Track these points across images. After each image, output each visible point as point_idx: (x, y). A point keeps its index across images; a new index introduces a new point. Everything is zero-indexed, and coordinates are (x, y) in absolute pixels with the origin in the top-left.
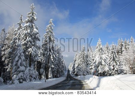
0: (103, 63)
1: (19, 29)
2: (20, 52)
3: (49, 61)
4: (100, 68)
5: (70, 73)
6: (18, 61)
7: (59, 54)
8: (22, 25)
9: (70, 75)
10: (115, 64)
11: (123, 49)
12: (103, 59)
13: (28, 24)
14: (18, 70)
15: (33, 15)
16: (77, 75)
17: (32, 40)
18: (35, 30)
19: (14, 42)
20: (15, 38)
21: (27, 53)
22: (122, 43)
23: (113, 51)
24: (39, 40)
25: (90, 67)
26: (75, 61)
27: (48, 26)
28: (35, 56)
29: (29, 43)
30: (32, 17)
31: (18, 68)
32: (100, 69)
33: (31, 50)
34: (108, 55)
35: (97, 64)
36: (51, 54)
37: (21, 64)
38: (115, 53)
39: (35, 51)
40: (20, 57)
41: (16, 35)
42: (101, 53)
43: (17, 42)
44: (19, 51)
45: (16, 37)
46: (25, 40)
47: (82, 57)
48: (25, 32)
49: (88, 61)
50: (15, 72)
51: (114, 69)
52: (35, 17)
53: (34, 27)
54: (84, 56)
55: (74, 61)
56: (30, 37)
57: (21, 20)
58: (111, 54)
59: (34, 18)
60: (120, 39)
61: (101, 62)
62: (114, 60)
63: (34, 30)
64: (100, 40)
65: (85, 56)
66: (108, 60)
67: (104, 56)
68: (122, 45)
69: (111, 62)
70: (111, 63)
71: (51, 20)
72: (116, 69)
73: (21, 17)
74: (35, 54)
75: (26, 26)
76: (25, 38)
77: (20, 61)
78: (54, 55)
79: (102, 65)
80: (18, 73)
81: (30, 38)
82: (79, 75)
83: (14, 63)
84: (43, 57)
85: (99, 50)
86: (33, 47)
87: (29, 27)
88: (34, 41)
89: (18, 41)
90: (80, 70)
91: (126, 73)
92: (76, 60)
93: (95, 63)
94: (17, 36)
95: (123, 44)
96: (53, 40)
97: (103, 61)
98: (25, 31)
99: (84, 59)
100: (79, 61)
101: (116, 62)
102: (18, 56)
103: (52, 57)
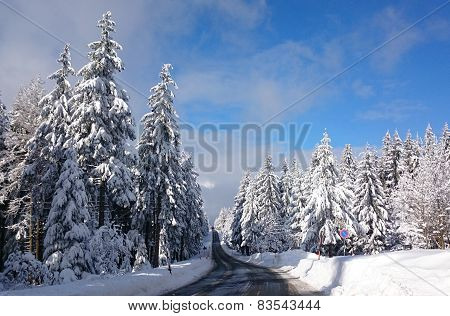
0: (338, 212)
1: (57, 96)
2: (72, 177)
3: (159, 205)
4: (327, 228)
5: (222, 243)
6: (64, 206)
7: (189, 182)
8: (67, 82)
9: (223, 251)
10: (375, 216)
11: (401, 166)
12: (338, 199)
13: (93, 82)
14: (66, 237)
15: (109, 51)
16: (246, 251)
17: (110, 138)
18: (118, 101)
19: (42, 142)
20: (45, 126)
21: (91, 179)
22: (398, 148)
23: (369, 173)
24: (132, 137)
25: (293, 226)
26: (241, 204)
27: (157, 87)
28: (118, 191)
29: (100, 146)
30: (107, 58)
31: (67, 228)
32: (327, 232)
33: (107, 169)
34: (351, 185)
35: (316, 214)
36: (167, 180)
37: (73, 215)
38: (374, 179)
39: (119, 171)
40: (70, 194)
41: (46, 115)
42: (331, 181)
43: (53, 140)
44: (67, 172)
45: (48, 123)
46: (84, 136)
47: (263, 191)
48: (84, 108)
49: (283, 205)
50: (55, 241)
51: (371, 232)
52: (116, 60)
53: (116, 94)
54: (270, 188)
55: (237, 204)
56: (100, 126)
57: (65, 64)
58: (361, 182)
59: (112, 60)
60: (392, 133)
61: (331, 210)
62: (371, 202)
63: (115, 102)
64: (326, 138)
65: (275, 187)
66: (354, 203)
67: (340, 191)
68: (397, 154)
69: (362, 208)
70: (363, 212)
71: (166, 66)
72: (376, 232)
73: (64, 56)
74: (120, 182)
75: (87, 90)
76: (84, 130)
77: (72, 206)
78: (177, 185)
79: (333, 218)
80: (63, 246)
81: (102, 131)
82: (256, 251)
83: (52, 214)
84: (140, 190)
85: (324, 171)
86: (112, 158)
87: (99, 91)
88: (116, 141)
89: (54, 136)
90: (259, 235)
91: (410, 247)
92: (244, 200)
93: (310, 211)
94: (50, 120)
95: (402, 150)
96: (173, 135)
97: (336, 207)
98: (82, 106)
99: (270, 198)
100: (256, 202)
101: (377, 211)
102: (65, 189)
103: (169, 192)
